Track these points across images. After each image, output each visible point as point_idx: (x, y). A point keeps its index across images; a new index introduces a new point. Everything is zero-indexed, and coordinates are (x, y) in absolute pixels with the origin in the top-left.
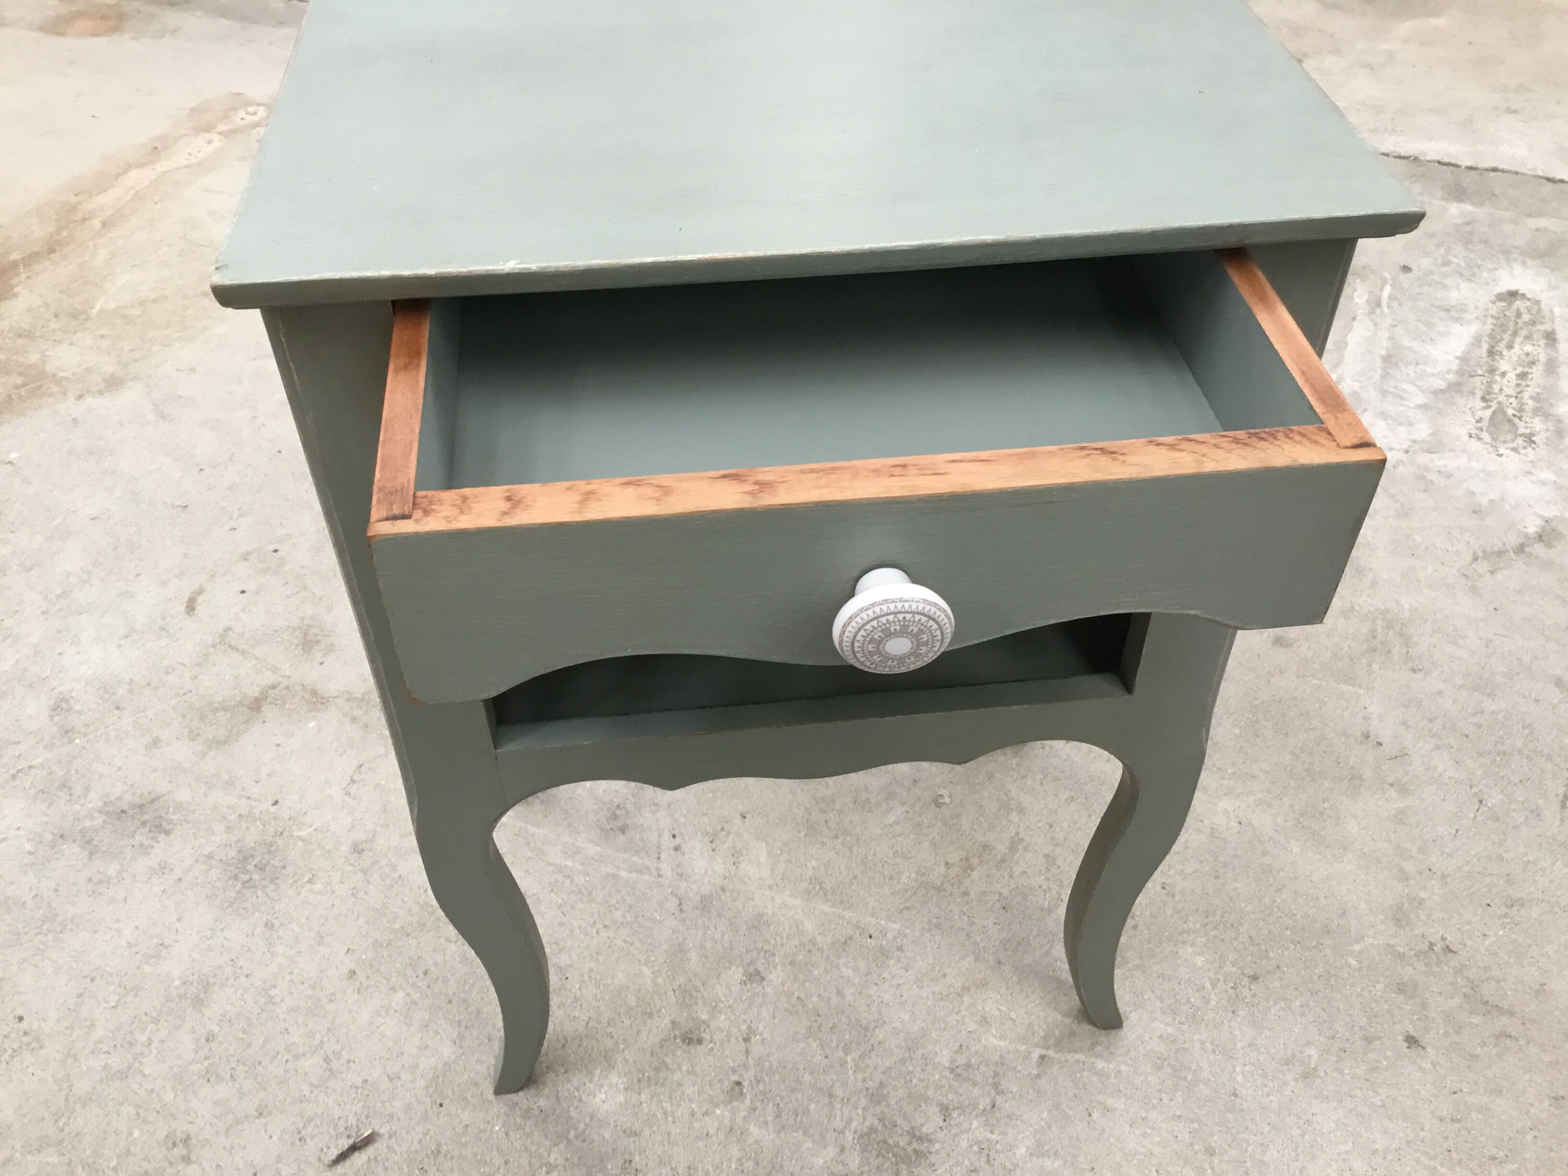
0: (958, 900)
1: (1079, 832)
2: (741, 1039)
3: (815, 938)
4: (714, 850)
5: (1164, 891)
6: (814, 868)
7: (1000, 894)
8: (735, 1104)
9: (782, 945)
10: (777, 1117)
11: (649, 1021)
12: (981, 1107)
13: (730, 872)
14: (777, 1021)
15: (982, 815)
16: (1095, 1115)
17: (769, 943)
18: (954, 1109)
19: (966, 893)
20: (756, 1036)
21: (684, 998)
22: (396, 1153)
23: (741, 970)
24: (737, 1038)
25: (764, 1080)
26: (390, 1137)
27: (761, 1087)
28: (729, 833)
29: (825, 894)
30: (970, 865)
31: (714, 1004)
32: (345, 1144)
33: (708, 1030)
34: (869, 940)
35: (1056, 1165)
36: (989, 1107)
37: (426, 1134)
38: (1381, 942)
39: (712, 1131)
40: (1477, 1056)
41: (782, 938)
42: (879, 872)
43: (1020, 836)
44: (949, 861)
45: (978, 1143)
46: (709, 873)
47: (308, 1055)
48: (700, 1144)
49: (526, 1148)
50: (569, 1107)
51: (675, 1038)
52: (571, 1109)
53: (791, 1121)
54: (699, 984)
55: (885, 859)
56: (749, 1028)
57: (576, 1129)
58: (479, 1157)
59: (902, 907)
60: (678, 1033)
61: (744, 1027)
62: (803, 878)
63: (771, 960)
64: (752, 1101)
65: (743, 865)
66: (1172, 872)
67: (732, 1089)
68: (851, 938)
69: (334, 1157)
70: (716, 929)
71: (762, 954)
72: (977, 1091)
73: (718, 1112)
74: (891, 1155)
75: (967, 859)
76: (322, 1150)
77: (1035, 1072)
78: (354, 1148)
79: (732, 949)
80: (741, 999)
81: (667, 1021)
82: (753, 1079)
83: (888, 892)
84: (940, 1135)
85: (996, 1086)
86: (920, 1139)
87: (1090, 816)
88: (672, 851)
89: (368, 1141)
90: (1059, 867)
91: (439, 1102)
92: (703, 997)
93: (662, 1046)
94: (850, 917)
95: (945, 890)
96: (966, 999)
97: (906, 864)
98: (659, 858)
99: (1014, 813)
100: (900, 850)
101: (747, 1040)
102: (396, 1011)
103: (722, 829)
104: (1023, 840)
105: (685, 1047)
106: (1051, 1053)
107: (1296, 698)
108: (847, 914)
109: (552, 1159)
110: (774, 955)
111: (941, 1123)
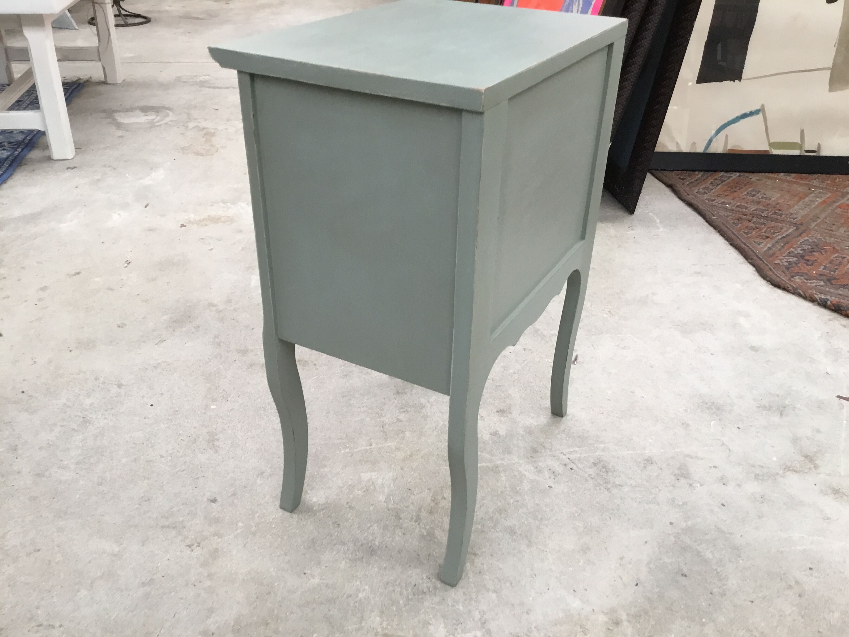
0: (432, 486)
1: (389, 536)
4: (550, 469)
5: (338, 523)
6: (502, 477)
7: (414, 494)
9: (492, 447)
12: (387, 425)
13: (536, 464)
15: (441, 526)
16: (344, 436)
19: (429, 489)
21: (514, 421)
23: (501, 434)
28: (550, 478)
29: (489, 469)
31: (502, 422)
35: (354, 419)
36: (384, 426)
38: (226, 538)
40: (183, 504)
45: (384, 416)
46: (543, 461)
51: (507, 410)
54: (513, 426)
60: (507, 412)
62: (503, 472)
65: (532, 468)
66: (336, 534)
70: (522, 443)
72: (391, 429)
75: (437, 503)
77: (372, 440)
79: (510, 439)
81: (514, 414)
84: (398, 414)
85: (385, 432)
86: (404, 412)
87: (386, 547)
90: (392, 516)
92: (508, 423)
93: (509, 407)
96: (409, 453)
99: (425, 534)
103: (554, 479)
106: (368, 448)
110: (493, 443)
111: (399, 417)
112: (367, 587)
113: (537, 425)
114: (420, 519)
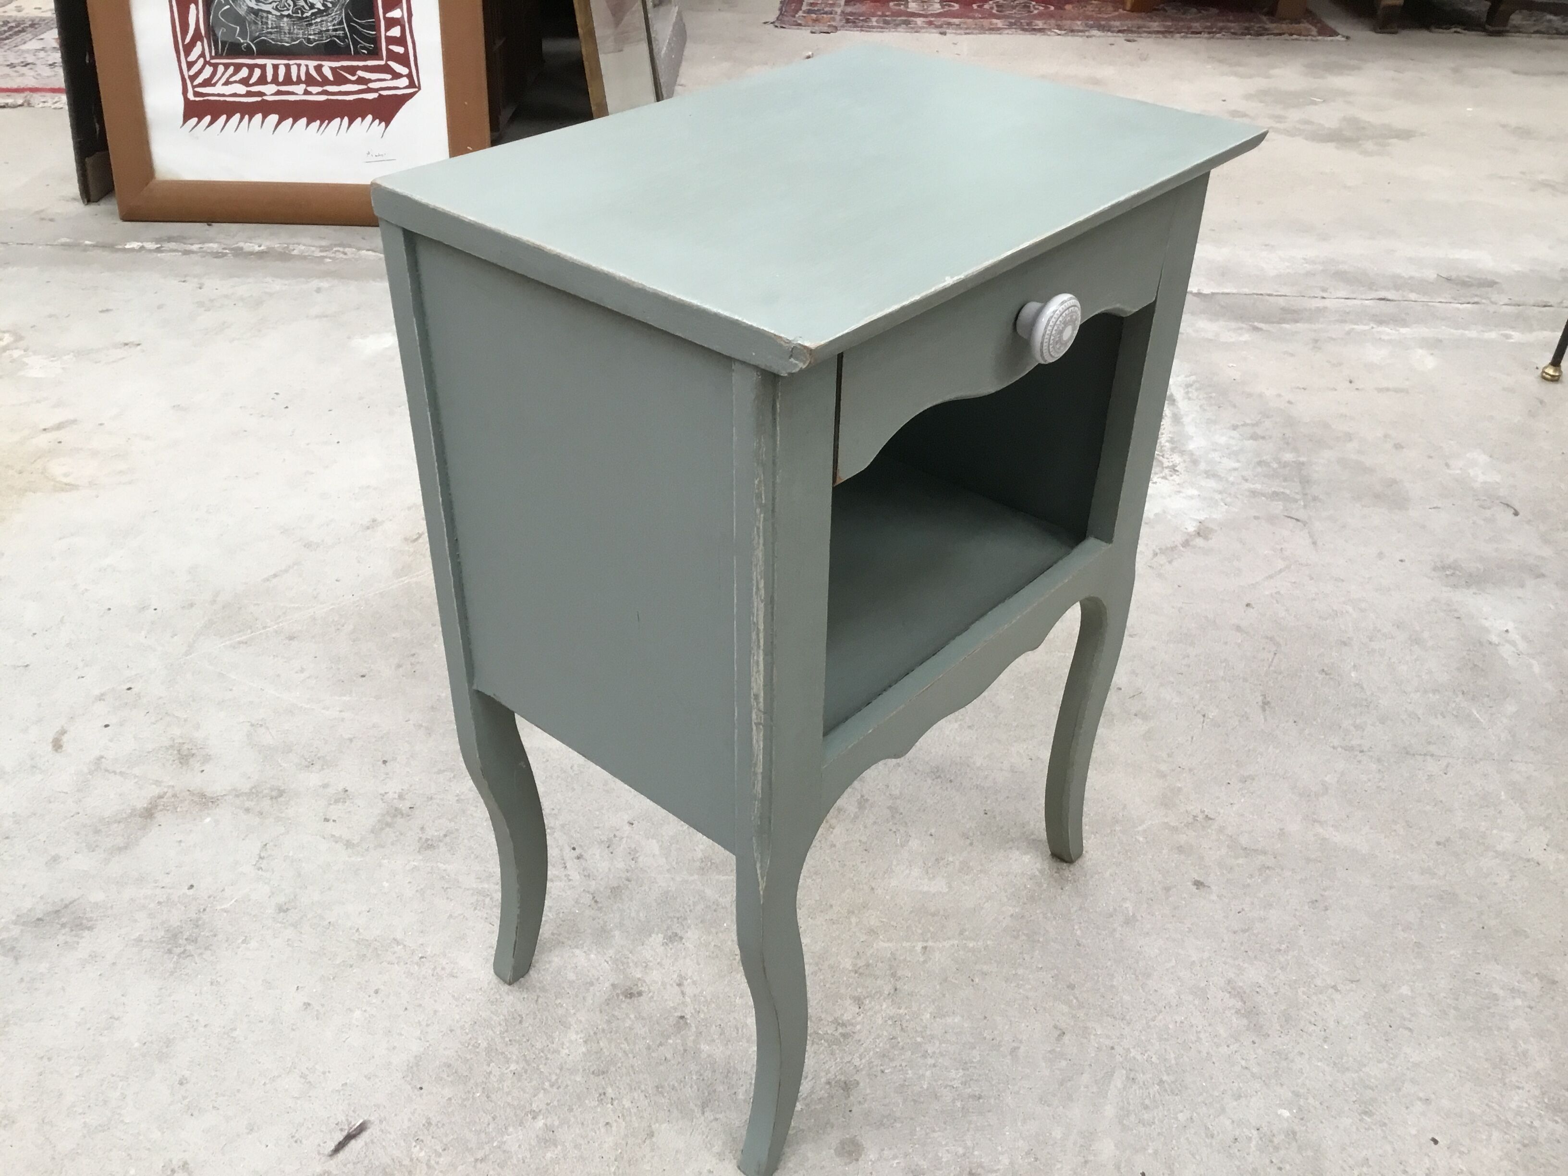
0: (828, 851)
2: (675, 985)
3: (717, 900)
4: (612, 853)
6: (702, 851)
7: (860, 841)
8: (683, 1033)
9: (691, 911)
10: (721, 1034)
11: (591, 988)
12: (886, 992)
13: (630, 866)
14: (702, 966)
16: (977, 980)
17: (679, 911)
18: (865, 998)
20: (687, 980)
21: (617, 965)
22: (390, 1133)
23: (661, 936)
24: (672, 985)
25: (703, 1011)
26: (381, 1122)
27: (702, 1016)
28: (622, 838)
29: (717, 867)
30: (830, 825)
31: (644, 965)
32: (340, 1137)
33: (644, 985)
35: (956, 1020)
36: (892, 991)
37: (413, 1113)
38: (1157, 821)
39: (669, 1056)
40: (1249, 885)
41: (689, 906)
43: (865, 798)
45: (891, 1018)
46: (613, 870)
47: (283, 1076)
48: (662, 1068)
49: (509, 1104)
50: (538, 1066)
51: (618, 995)
52: (541, 1066)
53: (734, 1034)
54: (627, 953)
56: (680, 976)
57: (550, 1081)
58: (468, 1120)
60: (619, 991)
61: (675, 976)
62: (695, 859)
63: (684, 923)
64: (697, 1028)
65: (640, 859)
66: (989, 802)
67: (678, 1022)
69: (333, 1147)
70: (630, 910)
71: (675, 920)
72: (879, 982)
73: (671, 1041)
74: (823, 1041)
76: (319, 1145)
77: (922, 959)
78: (350, 1137)
79: (649, 922)
80: (667, 956)
81: (607, 985)
82: (693, 1011)
84: (859, 1019)
85: (893, 975)
86: (843, 1025)
88: (575, 860)
89: (362, 1128)
91: (418, 1086)
92: (633, 961)
93: (608, 1004)
96: (854, 920)
98: (566, 867)
101: (679, 985)
102: (357, 1026)
103: (615, 836)
104: (867, 800)
105: (628, 1000)
106: (930, 944)
107: (1049, 668)
109: (534, 1107)
110: (685, 919)
111: (857, 1010)
112: (947, 733)
113: (577, 947)
114: (860, 803)
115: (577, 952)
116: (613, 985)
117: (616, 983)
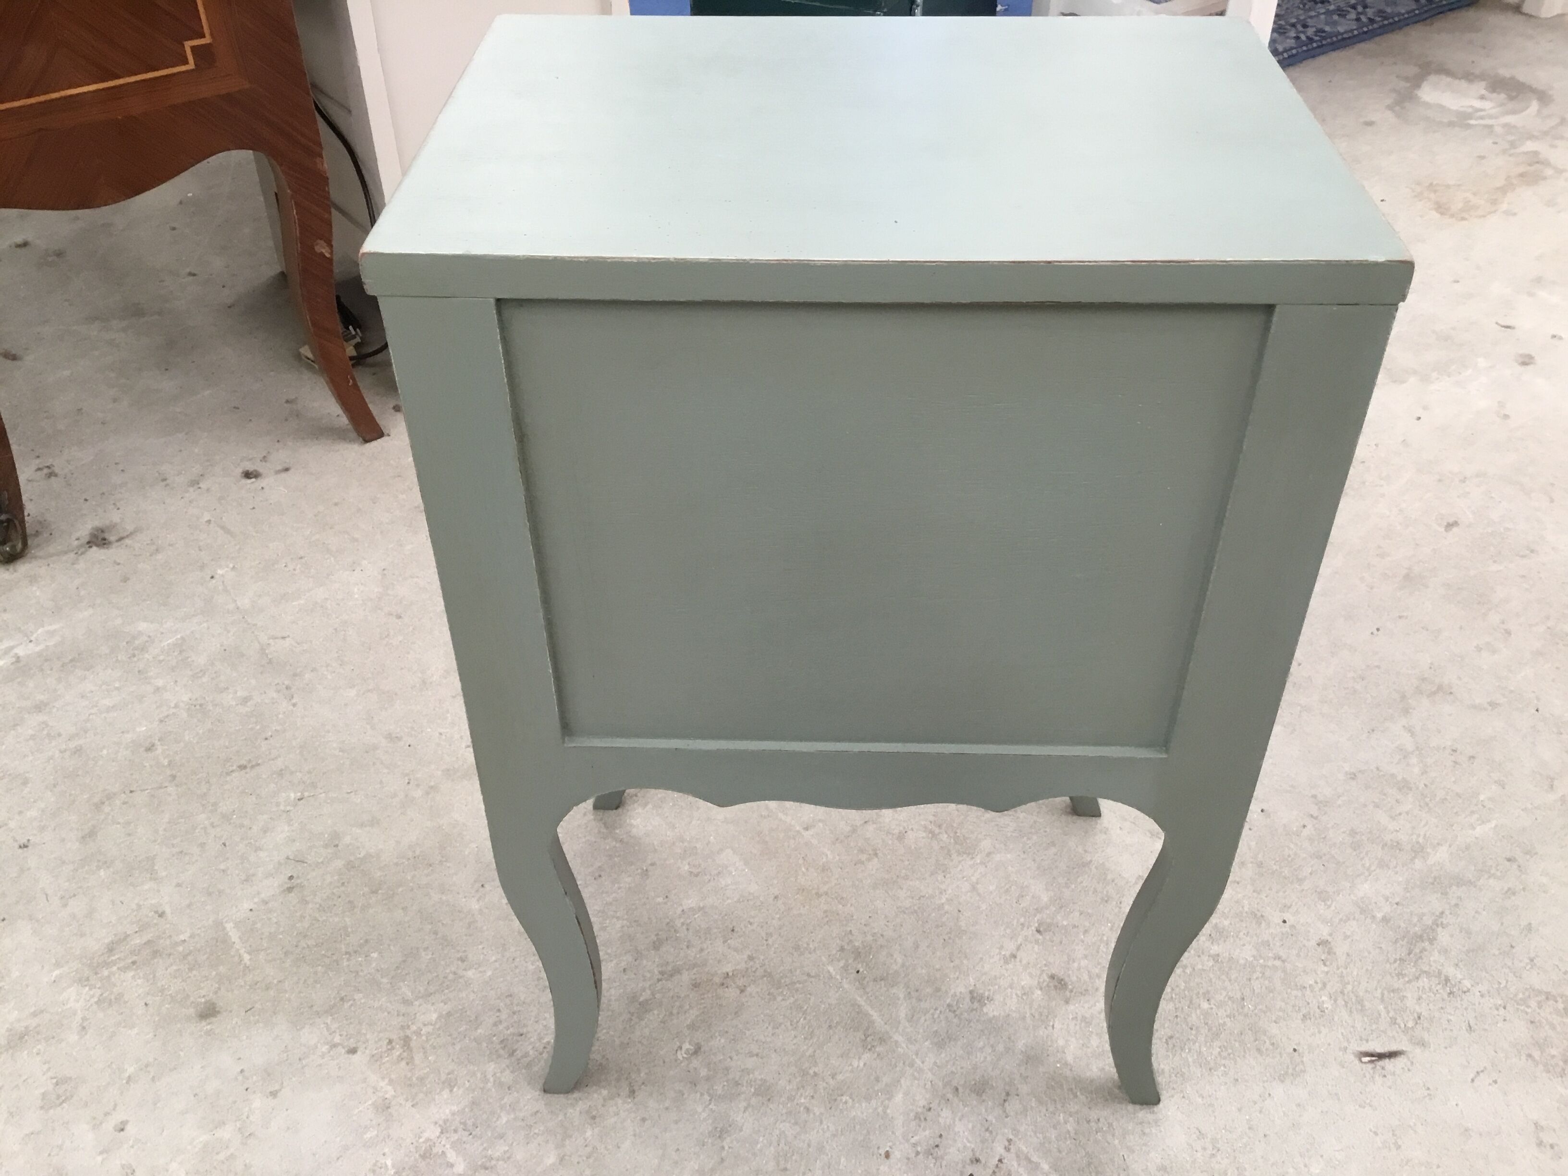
1: (609, 951)
2: (1018, 960)
3: (905, 998)
4: (941, 1136)
5: (603, 874)
6: (860, 1058)
7: (724, 942)
8: (1049, 920)
9: (936, 1009)
10: (1023, 896)
11: (1088, 1016)
13: (939, 1104)
14: (981, 956)
15: (671, 1014)
17: (947, 1017)
18: (893, 834)
19: (751, 958)
20: (1004, 955)
21: (1047, 1017)
22: (1342, 1034)
23: (985, 1010)
24: (1021, 961)
25: (1017, 922)
26: (1345, 1049)
27: (1022, 920)
28: (915, 1145)
29: (867, 1029)
30: (725, 978)
31: (1025, 997)
32: (1386, 1062)
33: (1041, 980)
34: (861, 970)
37: (1313, 1034)
39: (1077, 914)
41: (933, 1015)
42: (805, 1019)
43: (660, 977)
44: (738, 992)
46: (959, 1114)
48: (1090, 911)
49: (1230, 980)
50: (1184, 990)
51: (1071, 991)
52: (1183, 988)
53: (1013, 888)
55: (790, 1028)
56: (1006, 962)
57: (1184, 971)
58: (1271, 995)
59: (813, 979)
60: (1068, 993)
61: (1011, 966)
62: (876, 1055)
63: (955, 1003)
64: (1035, 916)
65: (922, 1103)
67: (1045, 931)
68: (875, 980)
69: (1399, 1059)
70: (986, 1058)
71: (958, 1011)
73: (1065, 923)
74: (958, 834)
75: (723, 984)
76: (1409, 1070)
78: (1381, 1056)
79: (982, 1031)
80: (999, 987)
81: (1071, 1007)
82: (1025, 928)
83: (813, 998)
88: (983, 1161)
89: (1366, 1056)
90: (657, 935)
91: (1296, 1054)
92: (1031, 1008)
93: (1086, 990)
94: (861, 997)
95: (765, 971)
96: (825, 888)
97: (776, 1012)
98: (1000, 1161)
100: (770, 1028)
101: (1014, 956)
102: (1324, 1158)
103: (918, 1153)
105: (1067, 979)
108: (861, 1001)
109: (1211, 963)
110: (949, 1005)
111: (910, 832)
112: (490, 973)
113: (1066, 1064)
114: (672, 976)
115: (1070, 1059)
116: (1067, 1002)
117: (1063, 1002)
